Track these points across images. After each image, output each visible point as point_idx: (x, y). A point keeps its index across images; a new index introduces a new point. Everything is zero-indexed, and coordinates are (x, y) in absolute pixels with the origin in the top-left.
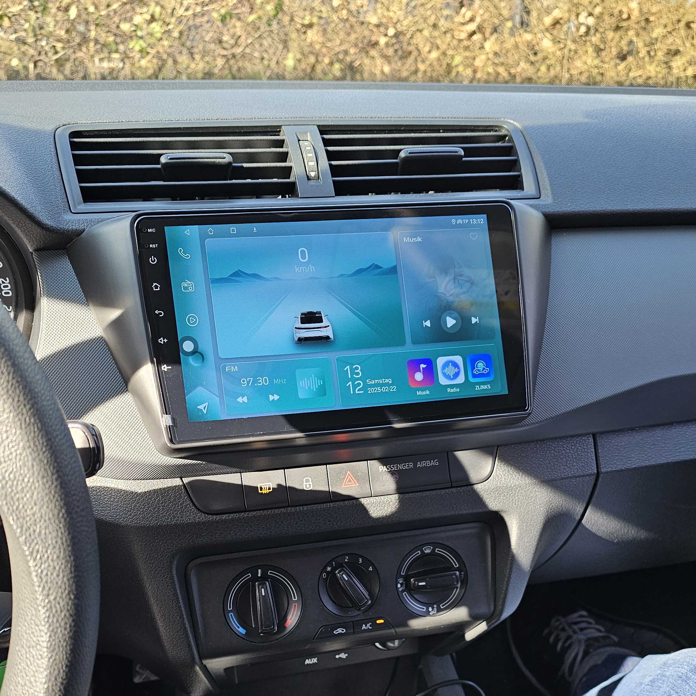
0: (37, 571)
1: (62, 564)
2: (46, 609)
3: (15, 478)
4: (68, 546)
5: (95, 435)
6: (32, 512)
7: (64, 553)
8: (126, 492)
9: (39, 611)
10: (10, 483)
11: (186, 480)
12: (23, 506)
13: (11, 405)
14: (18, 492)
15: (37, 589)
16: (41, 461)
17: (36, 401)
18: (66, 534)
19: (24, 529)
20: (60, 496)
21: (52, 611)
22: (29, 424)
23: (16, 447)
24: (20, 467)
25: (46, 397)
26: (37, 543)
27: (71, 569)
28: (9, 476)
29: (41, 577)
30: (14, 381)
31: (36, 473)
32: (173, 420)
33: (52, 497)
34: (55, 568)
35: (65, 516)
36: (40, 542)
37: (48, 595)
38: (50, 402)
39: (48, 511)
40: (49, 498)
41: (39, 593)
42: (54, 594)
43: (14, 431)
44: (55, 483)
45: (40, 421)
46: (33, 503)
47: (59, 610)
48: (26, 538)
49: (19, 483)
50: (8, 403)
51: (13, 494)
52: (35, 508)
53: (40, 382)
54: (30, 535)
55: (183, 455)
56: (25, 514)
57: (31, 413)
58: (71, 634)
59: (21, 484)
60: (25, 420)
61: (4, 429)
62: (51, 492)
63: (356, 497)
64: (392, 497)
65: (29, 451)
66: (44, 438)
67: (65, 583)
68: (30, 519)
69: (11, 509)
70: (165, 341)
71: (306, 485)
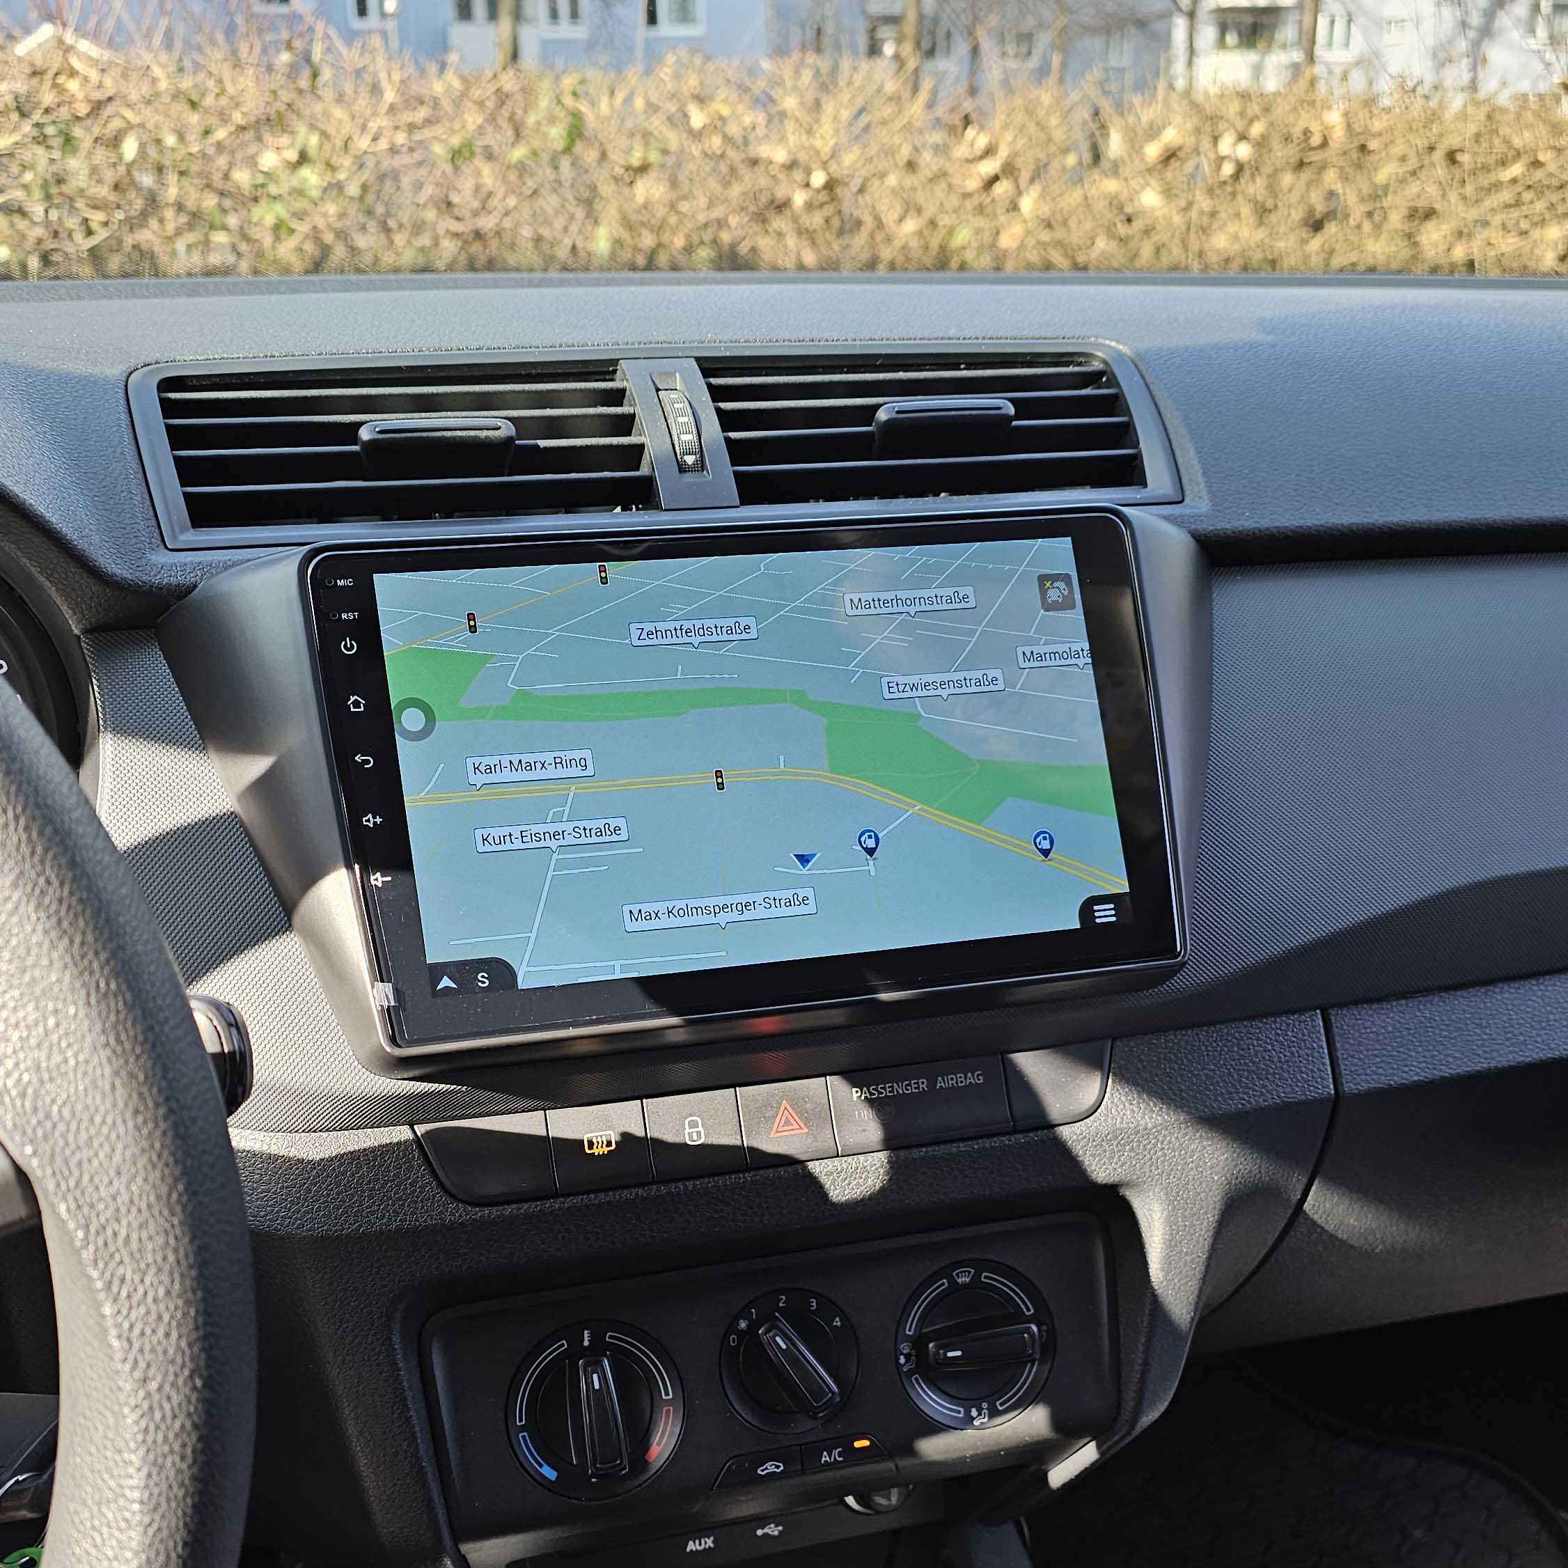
0: (119, 1326)
1: (176, 1308)
2: (140, 1412)
3: (73, 1114)
4: (190, 1267)
5: (233, 1022)
6: (113, 1190)
7: (182, 1283)
8: (286, 1160)
9: (124, 1417)
10: (61, 1127)
11: (420, 1129)
12: (92, 1179)
13: (66, 951)
14: (79, 1148)
15: (119, 1366)
16: (132, 1075)
17: (122, 942)
18: (186, 1240)
19: (93, 1229)
20: (173, 1154)
21: (152, 1419)
22: (106, 995)
23: (76, 1048)
24: (86, 1090)
25: (141, 935)
26: (121, 1262)
27: (196, 1318)
28: (60, 1111)
29: (128, 1340)
30: (74, 900)
31: (121, 1104)
32: (398, 993)
33: (155, 1158)
34: (160, 1318)
35: (185, 1198)
36: (127, 1260)
37: (145, 1381)
38: (149, 947)
39: (147, 1187)
40: (150, 1160)
41: (124, 1376)
42: (159, 1378)
43: (72, 1010)
44: (163, 1125)
45: (130, 988)
46: (112, 1173)
47: (169, 1414)
48: (97, 1250)
49: (83, 1126)
50: (61, 948)
51: (68, 1152)
52: (116, 1183)
53: (128, 902)
54: (106, 1244)
55: (416, 1073)
56: (95, 1197)
57: (111, 971)
58: (195, 1470)
59: (87, 1129)
60: (98, 986)
61: (50, 1006)
62: (152, 1146)
63: (803, 1158)
64: (882, 1157)
65: (105, 1054)
66: (138, 1026)
67: (183, 1353)
68: (106, 1208)
69: (63, 1187)
70: (378, 820)
71: (690, 1135)
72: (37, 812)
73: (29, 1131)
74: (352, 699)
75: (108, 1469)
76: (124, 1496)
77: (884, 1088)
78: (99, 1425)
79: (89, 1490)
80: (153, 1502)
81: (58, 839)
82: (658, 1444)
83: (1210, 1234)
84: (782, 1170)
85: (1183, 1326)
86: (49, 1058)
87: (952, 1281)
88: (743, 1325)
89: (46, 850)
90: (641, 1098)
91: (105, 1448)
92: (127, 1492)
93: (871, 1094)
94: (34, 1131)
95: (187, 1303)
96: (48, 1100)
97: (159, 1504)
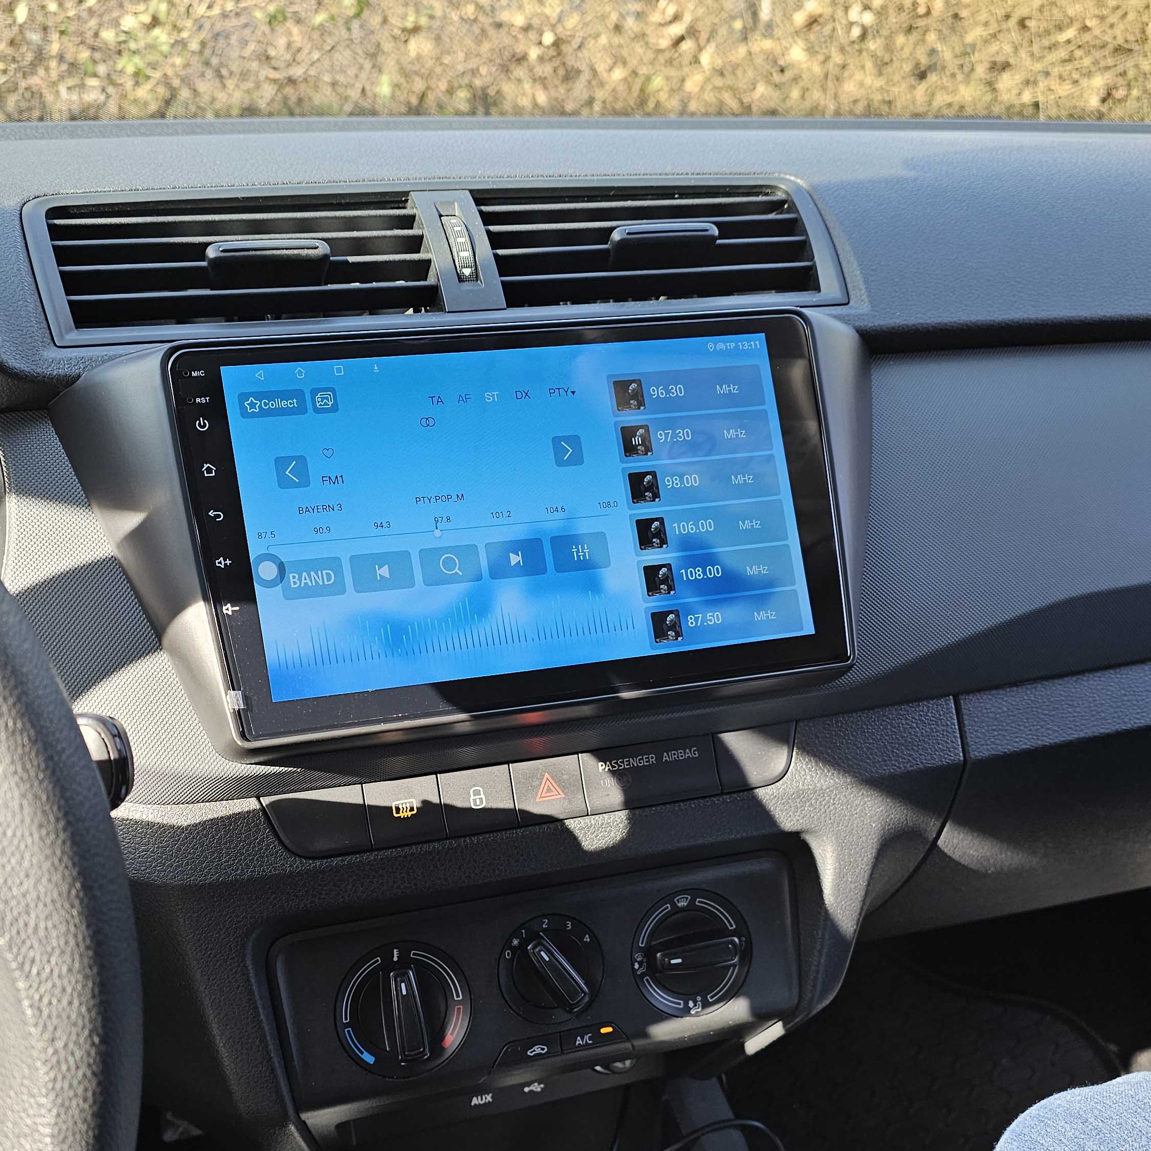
0: (31, 998)
1: (77, 982)
2: (49, 1066)
4: (88, 948)
5: (118, 735)
6: (23, 889)
7: (81, 962)
8: (161, 826)
9: (37, 1069)
11: (265, 801)
15: (32, 1030)
16: (36, 797)
17: (25, 689)
18: (84, 927)
19: (7, 922)
20: (72, 859)
21: (59, 1070)
22: (13, 732)
25: (42, 681)
26: (31, 947)
27: (93, 990)
29: (40, 1010)
31: (28, 820)
32: (246, 699)
33: (56, 862)
34: (64, 990)
35: (81, 894)
36: (36, 945)
37: (53, 1040)
38: (48, 691)
39: (50, 886)
40: (53, 864)
41: (36, 1037)
42: (64, 1038)
44: (62, 836)
45: (33, 726)
46: (22, 874)
47: (73, 1067)
48: (11, 938)
52: (25, 886)
53: (29, 655)
55: (261, 759)
56: (9, 895)
57: (18, 712)
58: (95, 1108)
60: (7, 725)
62: (54, 853)
63: (561, 817)
64: (623, 815)
65: (13, 780)
66: (40, 756)
67: (83, 1016)
68: (18, 904)
70: (228, 562)
71: (475, 800)
74: (206, 466)
75: (25, 1110)
76: (38, 1131)
77: (623, 762)
78: (16, 1075)
79: (10, 1125)
80: (62, 1136)
82: (452, 1034)
83: (869, 867)
84: (545, 826)
85: (848, 936)
87: (674, 905)
88: (515, 942)
90: (436, 773)
91: (22, 1093)
92: (41, 1128)
93: (613, 767)
95: (86, 977)
97: (66, 1138)
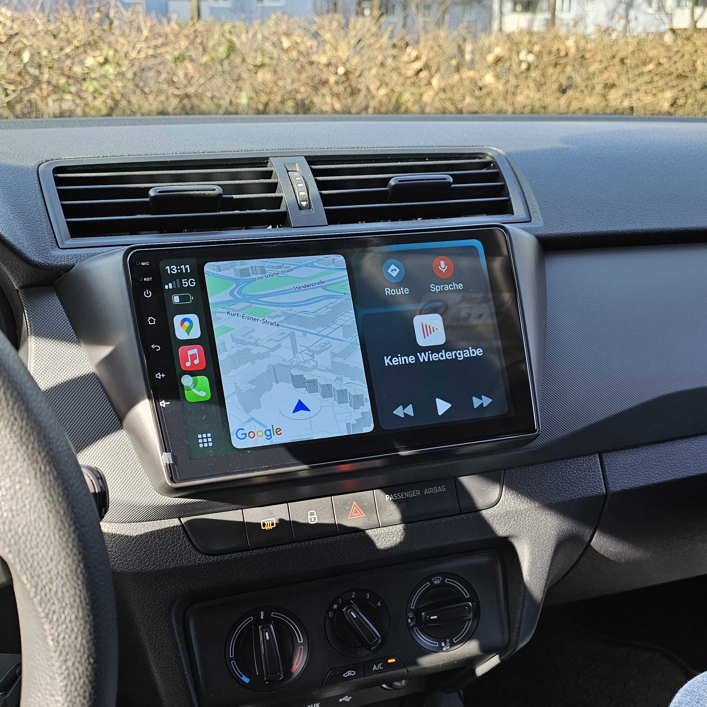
0: (53, 635)
1: (81, 625)
2: (63, 676)
3: (29, 532)
4: (87, 604)
5: (100, 478)
6: (49, 568)
7: (83, 612)
8: (120, 536)
9: (56, 679)
10: (23, 538)
11: (184, 520)
12: (38, 563)
13: (25, 452)
14: (32, 548)
15: (53, 654)
16: (57, 512)
17: (51, 447)
18: (85, 591)
19: (39, 588)
20: (78, 550)
21: (69, 679)
22: (44, 473)
23: (30, 499)
24: (35, 520)
25: (61, 443)
26: (53, 604)
27: (90, 630)
28: (22, 531)
29: (58, 642)
30: (28, 427)
31: (52, 526)
32: (174, 457)
33: (69, 551)
34: (73, 630)
35: (84, 571)
36: (56, 602)
37: (66, 661)
38: (64, 448)
39: (65, 566)
40: (67, 553)
41: (55, 659)
42: (73, 659)
43: (28, 481)
44: (73, 536)
45: (56, 469)
46: (48, 560)
47: (77, 677)
48: (41, 598)
49: (34, 538)
50: (22, 451)
51: (26, 551)
52: (50, 566)
53: (53, 427)
54: (46, 595)
55: (182, 494)
56: (41, 571)
57: (47, 461)
58: (90, 703)
59: (36, 539)
60: (40, 469)
61: (17, 479)
62: (68, 546)
63: (364, 528)
64: (401, 527)
65: (44, 502)
66: (60, 488)
67: (84, 646)
68: (46, 577)
69: (24, 566)
70: (163, 375)
71: (311, 519)
72: (9, 385)
73: (7, 541)
74: (150, 318)
77: (400, 495)
78: (43, 683)
81: (20, 397)
82: (297, 664)
83: (550, 558)
84: (353, 534)
85: (538, 601)
86: (16, 505)
87: (432, 583)
88: (335, 607)
89: (14, 403)
90: (287, 502)
91: (46, 694)
93: (395, 498)
94: (10, 541)
95: (86, 622)
96: (16, 526)
